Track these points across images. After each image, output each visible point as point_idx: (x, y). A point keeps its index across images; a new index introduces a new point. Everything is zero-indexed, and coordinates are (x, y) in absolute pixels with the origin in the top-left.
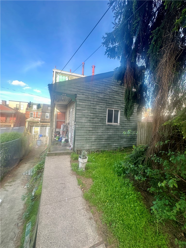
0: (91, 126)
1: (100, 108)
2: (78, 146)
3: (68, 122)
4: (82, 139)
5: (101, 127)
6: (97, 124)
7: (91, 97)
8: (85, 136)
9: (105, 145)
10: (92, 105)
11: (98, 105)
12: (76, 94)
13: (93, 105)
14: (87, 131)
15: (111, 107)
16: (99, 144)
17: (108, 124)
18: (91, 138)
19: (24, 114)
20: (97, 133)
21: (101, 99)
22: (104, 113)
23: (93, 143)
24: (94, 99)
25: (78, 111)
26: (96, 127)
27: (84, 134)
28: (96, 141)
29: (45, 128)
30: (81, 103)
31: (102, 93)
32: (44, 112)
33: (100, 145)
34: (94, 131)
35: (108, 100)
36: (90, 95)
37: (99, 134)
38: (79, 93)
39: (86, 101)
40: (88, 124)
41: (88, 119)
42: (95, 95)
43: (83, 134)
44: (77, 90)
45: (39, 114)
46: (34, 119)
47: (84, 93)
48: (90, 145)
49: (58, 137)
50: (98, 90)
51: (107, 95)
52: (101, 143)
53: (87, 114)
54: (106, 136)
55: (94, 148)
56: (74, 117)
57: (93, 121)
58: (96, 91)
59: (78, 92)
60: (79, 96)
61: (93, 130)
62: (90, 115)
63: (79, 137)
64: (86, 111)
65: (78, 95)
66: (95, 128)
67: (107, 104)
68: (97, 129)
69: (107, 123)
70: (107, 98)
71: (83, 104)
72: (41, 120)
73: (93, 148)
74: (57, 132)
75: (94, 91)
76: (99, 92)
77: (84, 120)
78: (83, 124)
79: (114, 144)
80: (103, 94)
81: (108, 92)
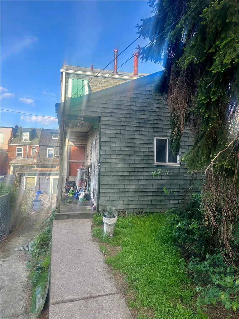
0: (127, 170)
1: (142, 137)
2: (105, 203)
3: (89, 163)
4: (111, 191)
5: (145, 170)
6: (138, 166)
7: (125, 119)
8: (117, 187)
9: (153, 203)
10: (126, 132)
11: (138, 133)
12: (100, 117)
13: (129, 132)
14: (120, 178)
15: (163, 135)
16: (142, 200)
17: (158, 164)
18: (127, 190)
19: (5, 150)
20: (138, 181)
21: (143, 122)
22: (150, 146)
23: (131, 199)
24: (131, 123)
25: (104, 144)
26: (136, 171)
27: (114, 183)
28: (136, 194)
29: (47, 177)
30: (109, 131)
31: (144, 111)
32: (43, 146)
33: (144, 202)
34: (132, 178)
35: (155, 122)
36: (124, 116)
37: (142, 182)
38: (104, 114)
39: (117, 127)
40: (122, 165)
41: (122, 157)
42: (132, 115)
43: (112, 183)
44: (101, 109)
45: (33, 150)
46: (24, 161)
47: (113, 114)
48: (125, 202)
49: (73, 191)
50: (137, 106)
51: (155, 114)
52: (146, 198)
53: (119, 149)
54: (154, 186)
55: (133, 206)
56: (98, 154)
57: (129, 160)
58: (133, 108)
59: (102, 113)
60: (105, 120)
61: (130, 176)
62: (124, 150)
63: (106, 187)
64: (117, 144)
65: (103, 118)
66: (134, 172)
67: (154, 129)
68: (137, 174)
69: (155, 163)
70: (154, 120)
71: (112, 131)
72: (37, 162)
73: (130, 207)
74: (71, 182)
75: (131, 109)
76: (139, 109)
77: (114, 159)
78: (112, 165)
79: (171, 202)
80: (146, 113)
81: (155, 108)
